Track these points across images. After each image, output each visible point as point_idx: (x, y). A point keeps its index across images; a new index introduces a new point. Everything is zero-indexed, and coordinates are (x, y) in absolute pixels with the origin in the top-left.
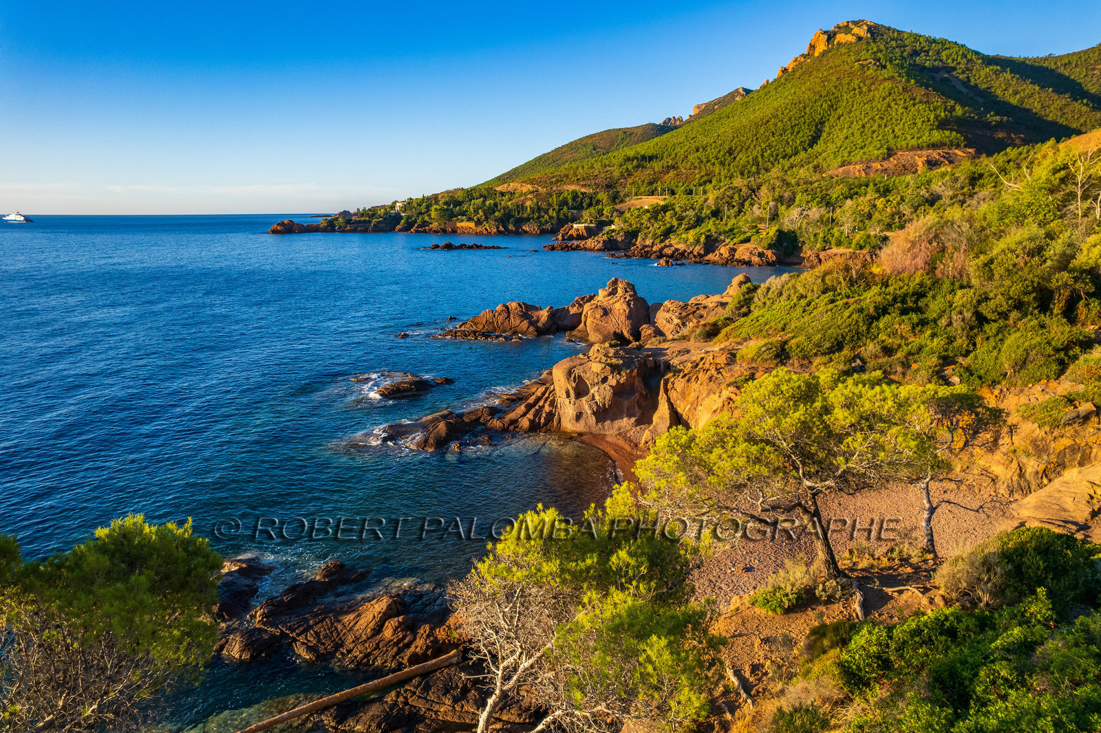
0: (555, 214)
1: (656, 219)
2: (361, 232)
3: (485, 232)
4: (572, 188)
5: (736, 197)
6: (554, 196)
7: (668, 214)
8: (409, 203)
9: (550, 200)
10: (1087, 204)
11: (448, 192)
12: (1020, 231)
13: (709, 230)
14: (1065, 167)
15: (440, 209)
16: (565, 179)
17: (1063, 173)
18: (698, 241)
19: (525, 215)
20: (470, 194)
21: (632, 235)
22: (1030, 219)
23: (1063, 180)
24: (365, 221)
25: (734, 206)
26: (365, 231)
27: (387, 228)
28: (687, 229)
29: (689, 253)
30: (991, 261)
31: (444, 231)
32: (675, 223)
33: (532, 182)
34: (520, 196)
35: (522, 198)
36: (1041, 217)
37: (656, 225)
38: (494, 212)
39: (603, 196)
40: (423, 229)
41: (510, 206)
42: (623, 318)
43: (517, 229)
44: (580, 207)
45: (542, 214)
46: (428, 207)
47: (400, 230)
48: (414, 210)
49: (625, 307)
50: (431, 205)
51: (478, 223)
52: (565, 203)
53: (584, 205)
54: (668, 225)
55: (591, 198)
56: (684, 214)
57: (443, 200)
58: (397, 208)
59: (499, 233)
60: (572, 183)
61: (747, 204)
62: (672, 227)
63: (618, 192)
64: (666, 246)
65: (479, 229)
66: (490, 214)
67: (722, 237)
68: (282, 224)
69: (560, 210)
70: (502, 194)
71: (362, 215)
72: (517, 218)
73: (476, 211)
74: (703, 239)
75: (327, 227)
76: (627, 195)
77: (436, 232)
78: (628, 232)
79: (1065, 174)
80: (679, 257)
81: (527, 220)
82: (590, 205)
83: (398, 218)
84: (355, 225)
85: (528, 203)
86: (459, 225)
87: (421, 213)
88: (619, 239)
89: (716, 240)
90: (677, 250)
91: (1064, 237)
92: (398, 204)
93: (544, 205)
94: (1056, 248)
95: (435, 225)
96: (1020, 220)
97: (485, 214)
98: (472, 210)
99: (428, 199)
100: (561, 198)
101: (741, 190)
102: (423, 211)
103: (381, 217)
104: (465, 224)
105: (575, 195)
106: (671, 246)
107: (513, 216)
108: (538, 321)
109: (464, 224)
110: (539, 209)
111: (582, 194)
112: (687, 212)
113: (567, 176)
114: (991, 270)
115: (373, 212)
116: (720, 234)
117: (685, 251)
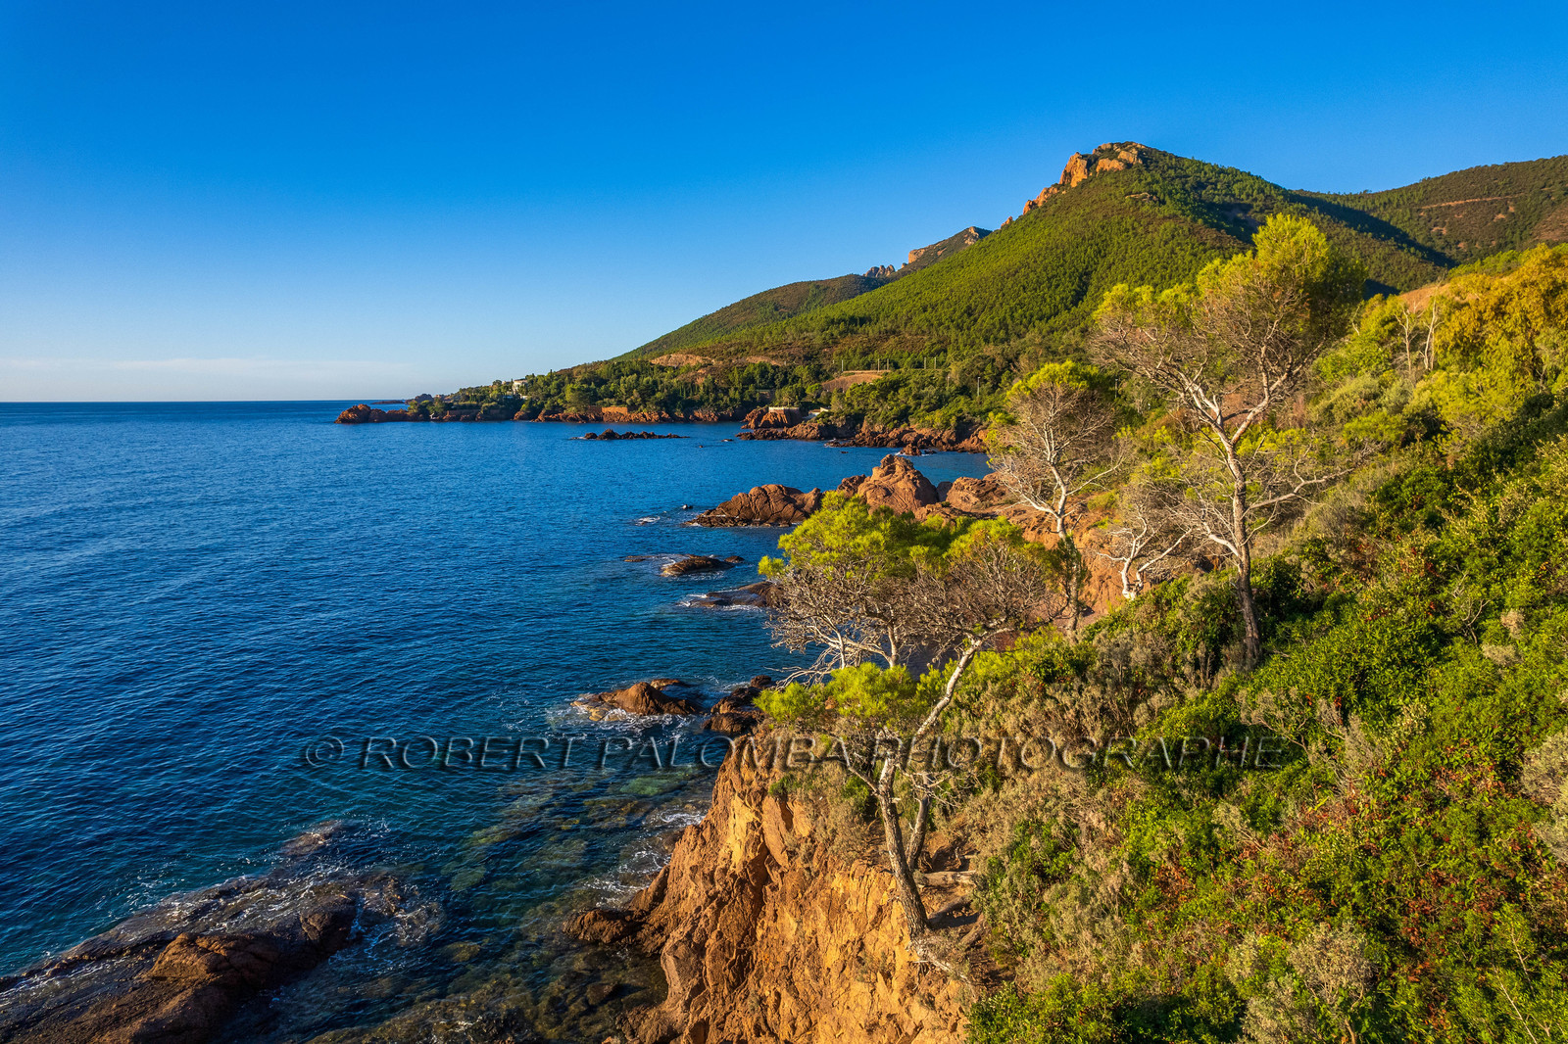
0: (737, 396)
1: (886, 399)
2: (465, 420)
3: (643, 420)
4: (759, 360)
5: (988, 368)
6: (735, 372)
7: (901, 391)
8: (532, 382)
9: (730, 376)
10: (1416, 356)
11: (585, 366)
12: (1355, 380)
13: (961, 411)
14: (1393, 319)
15: (579, 389)
16: (747, 348)
17: (1391, 325)
18: (947, 424)
19: (697, 397)
20: (617, 367)
21: (856, 419)
22: (1363, 370)
23: (1392, 332)
24: (471, 406)
25: (986, 381)
26: (473, 419)
27: (503, 416)
28: (929, 411)
29: (936, 440)
30: (1331, 406)
31: (585, 418)
32: (912, 403)
33: (702, 352)
34: (687, 372)
35: (691, 374)
36: (1373, 368)
37: (887, 406)
38: (654, 393)
39: (802, 371)
40: (555, 415)
41: (675, 385)
42: (911, 498)
43: (686, 416)
44: (771, 385)
45: (721, 395)
46: (560, 387)
47: (521, 418)
48: (539, 390)
49: (910, 486)
50: (564, 384)
51: (633, 407)
52: (750, 380)
53: (777, 382)
54: (903, 406)
55: (786, 374)
56: (922, 391)
57: (580, 378)
58: (515, 388)
59: (662, 420)
60: (758, 353)
61: (1004, 378)
62: (908, 408)
63: (821, 366)
64: (905, 432)
65: (634, 416)
66: (649, 396)
67: (977, 419)
68: (355, 410)
69: (743, 390)
70: (662, 369)
71: (467, 398)
72: (686, 401)
73: (629, 392)
74: (953, 421)
75: (417, 415)
76: (834, 369)
77: (572, 419)
78: (850, 415)
79: (1392, 326)
80: (923, 445)
81: (700, 404)
82: (784, 383)
83: (516, 402)
84: (458, 412)
85: (700, 381)
86: (605, 410)
87: (548, 395)
88: (839, 424)
89: (971, 423)
90: (920, 436)
91: (1396, 386)
92: (516, 383)
93: (722, 383)
94: (1391, 395)
95: (571, 411)
96: (1354, 372)
97: (641, 394)
98: (623, 391)
99: (559, 375)
100: (745, 374)
101: (994, 360)
102: (552, 392)
103: (493, 400)
104: (614, 409)
105: (764, 371)
106: (912, 431)
107: (681, 398)
108: (803, 505)
109: (612, 409)
110: (716, 389)
111: (775, 368)
112: (926, 389)
113: (750, 344)
114: (1331, 415)
115: (480, 394)
116: (974, 415)
117: (931, 437)
